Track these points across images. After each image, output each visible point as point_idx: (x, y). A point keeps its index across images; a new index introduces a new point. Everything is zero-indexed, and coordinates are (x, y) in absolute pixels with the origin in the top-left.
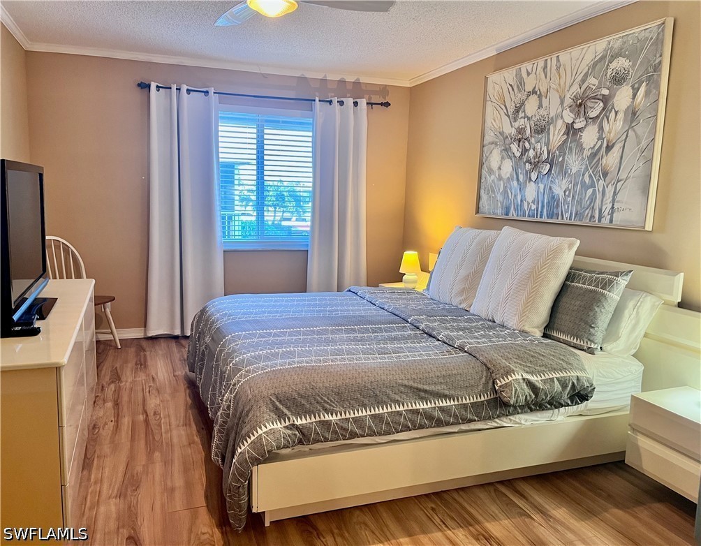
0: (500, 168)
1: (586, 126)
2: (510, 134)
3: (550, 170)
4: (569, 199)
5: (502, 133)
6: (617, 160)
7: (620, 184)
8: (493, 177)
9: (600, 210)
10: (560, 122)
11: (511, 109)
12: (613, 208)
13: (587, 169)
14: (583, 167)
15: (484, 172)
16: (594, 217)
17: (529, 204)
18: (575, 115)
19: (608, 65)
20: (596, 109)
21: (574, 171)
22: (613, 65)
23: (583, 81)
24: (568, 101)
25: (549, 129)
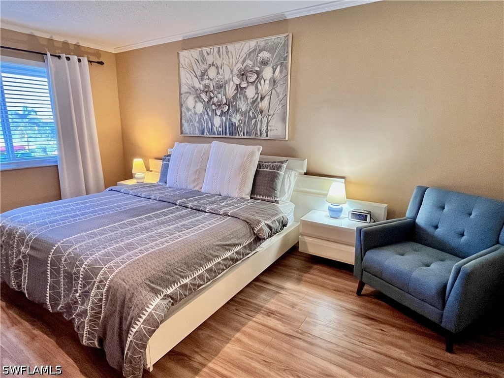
0: (194, 108)
1: (248, 86)
2: (199, 88)
3: (228, 109)
4: (242, 125)
5: (194, 87)
6: (268, 105)
7: (270, 117)
8: (190, 113)
9: (260, 130)
10: (231, 84)
11: (199, 74)
12: (267, 129)
13: (250, 109)
14: (249, 108)
15: (184, 110)
16: (257, 134)
17: (216, 128)
18: (241, 80)
19: (258, 55)
20: (253, 78)
21: (243, 109)
22: (261, 55)
23: (244, 62)
24: (235, 72)
25: (225, 87)
